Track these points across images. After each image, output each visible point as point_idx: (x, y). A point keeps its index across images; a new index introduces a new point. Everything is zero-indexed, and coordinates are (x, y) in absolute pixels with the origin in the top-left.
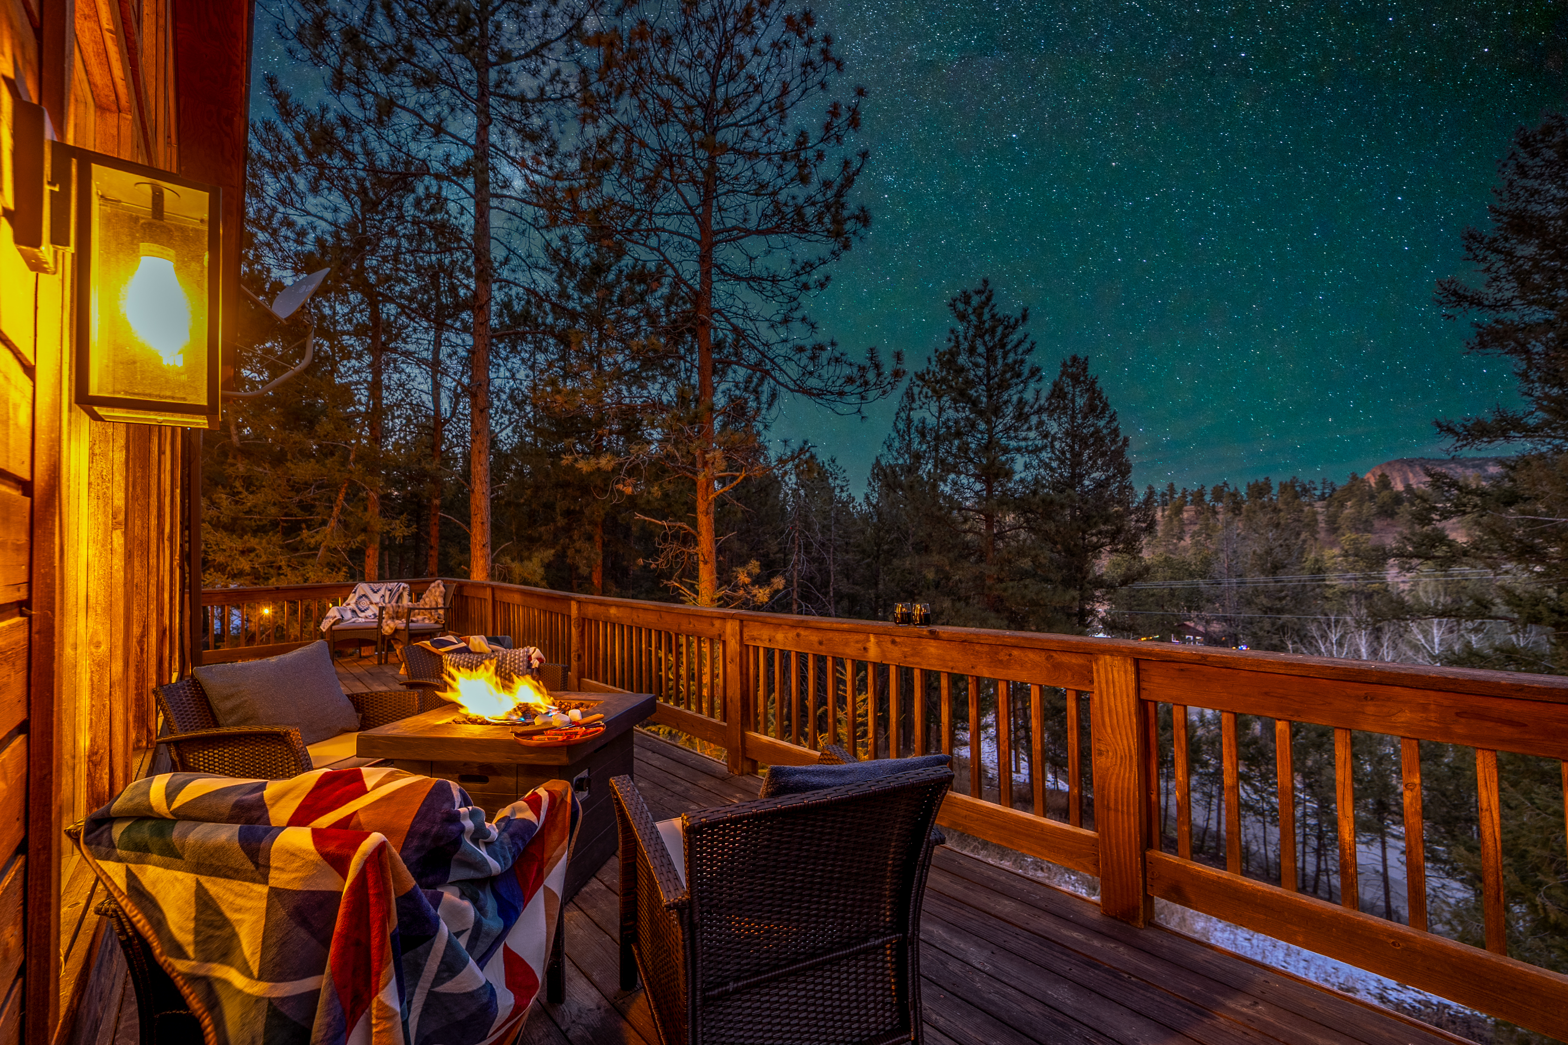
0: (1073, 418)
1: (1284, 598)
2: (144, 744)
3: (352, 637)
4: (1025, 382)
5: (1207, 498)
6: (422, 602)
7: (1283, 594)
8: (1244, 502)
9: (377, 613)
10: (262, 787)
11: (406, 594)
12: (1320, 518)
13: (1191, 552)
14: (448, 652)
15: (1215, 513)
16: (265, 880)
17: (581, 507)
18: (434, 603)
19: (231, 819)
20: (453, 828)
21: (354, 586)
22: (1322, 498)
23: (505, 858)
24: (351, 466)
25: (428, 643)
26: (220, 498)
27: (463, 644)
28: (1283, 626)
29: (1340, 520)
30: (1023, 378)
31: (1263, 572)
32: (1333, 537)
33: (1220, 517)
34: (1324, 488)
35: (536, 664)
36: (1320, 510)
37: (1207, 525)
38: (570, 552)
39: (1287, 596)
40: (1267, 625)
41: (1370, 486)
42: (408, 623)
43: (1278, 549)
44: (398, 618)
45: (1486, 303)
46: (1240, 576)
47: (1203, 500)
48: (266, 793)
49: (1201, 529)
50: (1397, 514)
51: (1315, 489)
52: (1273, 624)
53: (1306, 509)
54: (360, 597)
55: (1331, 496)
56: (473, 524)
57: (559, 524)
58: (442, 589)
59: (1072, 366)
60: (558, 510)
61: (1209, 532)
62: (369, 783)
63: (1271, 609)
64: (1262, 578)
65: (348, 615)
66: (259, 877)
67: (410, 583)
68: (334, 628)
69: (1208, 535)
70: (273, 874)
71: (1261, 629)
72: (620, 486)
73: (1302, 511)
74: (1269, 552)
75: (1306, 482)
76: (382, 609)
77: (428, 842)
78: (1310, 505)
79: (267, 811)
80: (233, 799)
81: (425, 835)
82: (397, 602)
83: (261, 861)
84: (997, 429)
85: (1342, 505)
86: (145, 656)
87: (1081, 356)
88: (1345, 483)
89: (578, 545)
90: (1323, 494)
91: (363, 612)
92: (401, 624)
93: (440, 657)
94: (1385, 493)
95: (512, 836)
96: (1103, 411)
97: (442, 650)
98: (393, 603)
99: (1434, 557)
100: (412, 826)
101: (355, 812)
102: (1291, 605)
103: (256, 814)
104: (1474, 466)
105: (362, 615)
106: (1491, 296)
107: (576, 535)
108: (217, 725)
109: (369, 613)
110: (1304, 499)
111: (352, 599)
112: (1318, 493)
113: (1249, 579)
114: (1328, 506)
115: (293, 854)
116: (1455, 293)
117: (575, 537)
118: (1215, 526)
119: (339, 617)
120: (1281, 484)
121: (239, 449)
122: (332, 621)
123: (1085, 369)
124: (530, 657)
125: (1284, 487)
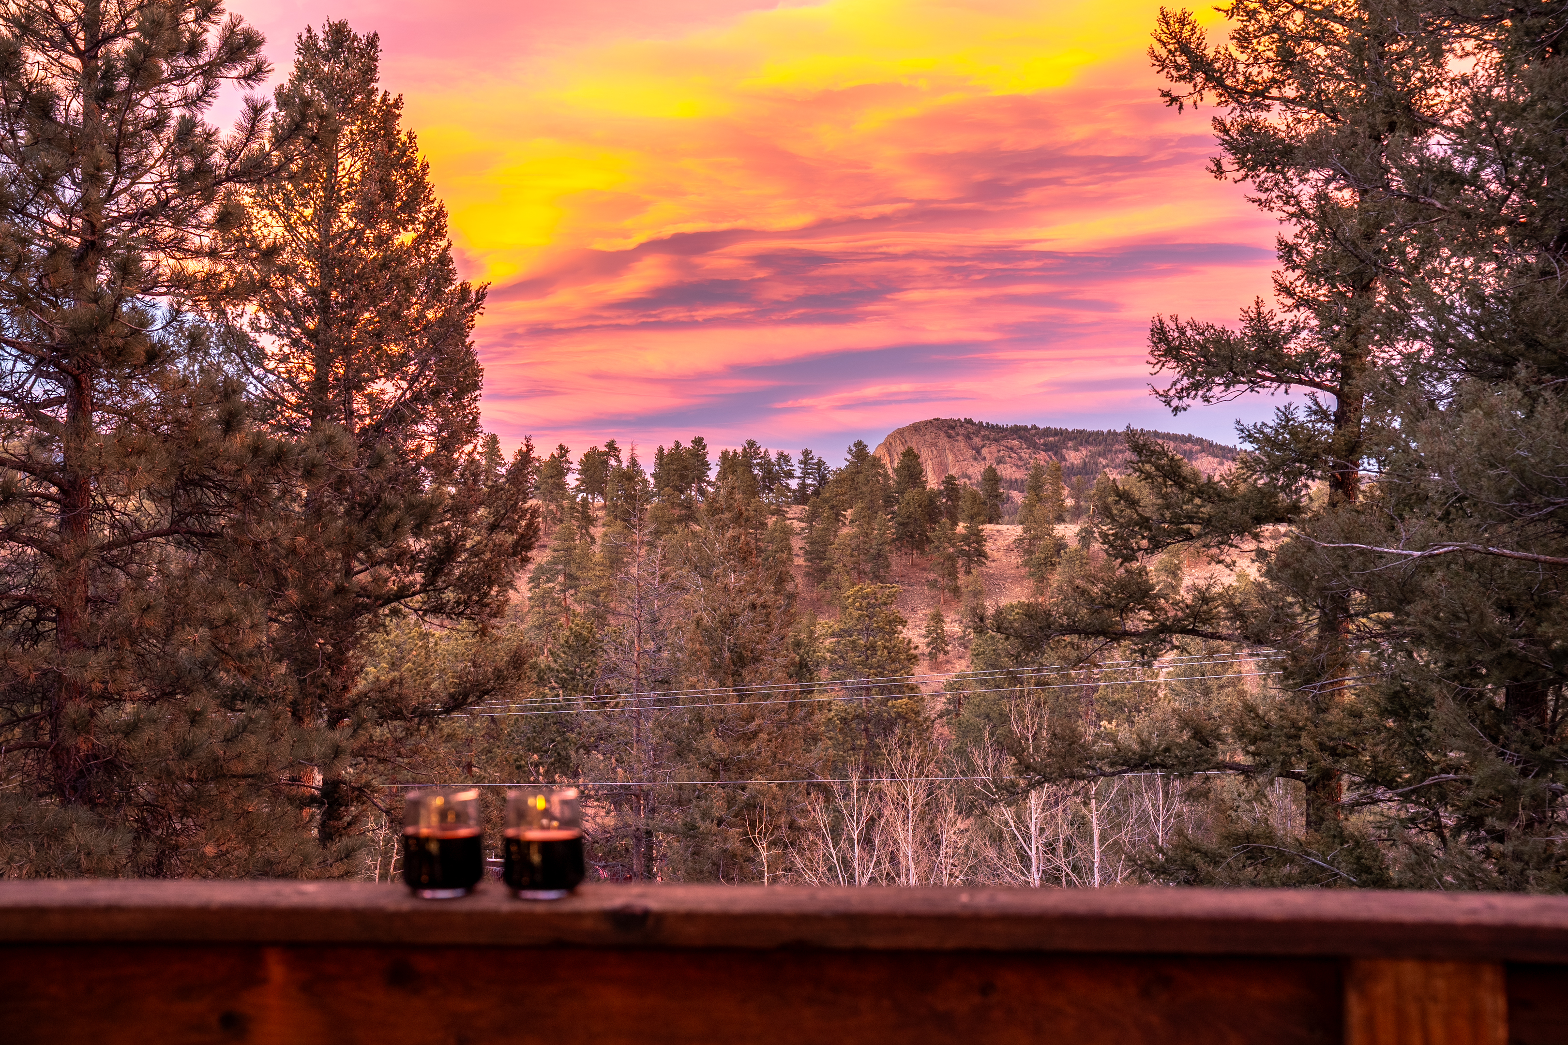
0: (328, 212)
1: (755, 734)
4: (210, 72)
5: (572, 480)
7: (753, 726)
8: (648, 497)
12: (797, 544)
13: (531, 620)
15: (588, 520)
22: (801, 497)
28: (751, 805)
29: (834, 552)
30: (204, 58)
31: (714, 671)
32: (819, 590)
33: (597, 531)
34: (805, 474)
36: (797, 525)
37: (569, 550)
39: (759, 730)
40: (718, 808)
41: (886, 476)
43: (748, 615)
45: (1229, 82)
46: (665, 682)
47: (561, 486)
49: (555, 562)
50: (929, 540)
51: (790, 475)
52: (730, 801)
53: (771, 521)
55: (816, 493)
59: (332, 55)
61: (573, 569)
63: (725, 764)
64: (712, 689)
69: (569, 576)
71: (705, 815)
73: (764, 525)
74: (728, 623)
75: (773, 457)
78: (778, 512)
84: (112, 210)
85: (837, 517)
87: (360, 30)
88: (843, 465)
90: (803, 486)
94: (912, 493)
96: (411, 206)
99: (1126, 634)
102: (766, 753)
104: (1047, 448)
106: (1241, 68)
110: (767, 498)
112: (794, 484)
113: (684, 692)
114: (811, 518)
116: (1184, 48)
118: (586, 556)
120: (725, 454)
123: (369, 73)
125: (729, 462)
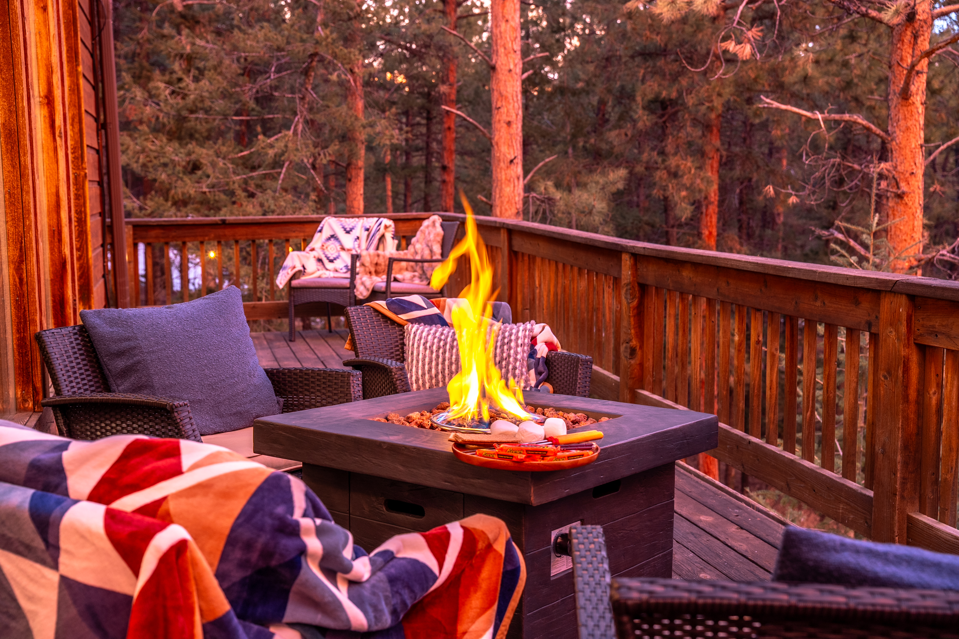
2: (31, 405)
3: (316, 299)
6: (411, 248)
9: (349, 263)
10: (64, 447)
11: (389, 236)
14: (413, 321)
16: (55, 566)
17: (680, 94)
18: (427, 253)
19: (26, 483)
20: (287, 542)
21: (318, 222)
23: (376, 609)
24: (321, 32)
25: (383, 303)
26: (157, 88)
27: (435, 310)
35: (542, 350)
38: (660, 175)
42: (388, 282)
44: (377, 273)
48: (66, 455)
54: (329, 239)
56: (495, 125)
57: (640, 125)
58: (439, 230)
60: (639, 99)
62: (186, 461)
65: (311, 266)
66: (49, 560)
67: (396, 220)
68: (295, 283)
70: (63, 559)
72: (731, 46)
76: (355, 258)
77: (254, 557)
79: (65, 478)
80: (30, 456)
81: (248, 546)
82: (377, 248)
83: (51, 540)
86: (25, 288)
89: (673, 162)
91: (331, 261)
92: (380, 281)
93: (401, 326)
95: (392, 580)
97: (404, 317)
98: (372, 250)
100: (233, 530)
101: (164, 499)
103: (54, 479)
105: (329, 265)
107: (670, 146)
108: (108, 389)
109: (339, 264)
111: (317, 241)
115: (83, 537)
117: (670, 149)
119: (299, 267)
121: (183, 16)
122: (291, 273)
124: (534, 340)
